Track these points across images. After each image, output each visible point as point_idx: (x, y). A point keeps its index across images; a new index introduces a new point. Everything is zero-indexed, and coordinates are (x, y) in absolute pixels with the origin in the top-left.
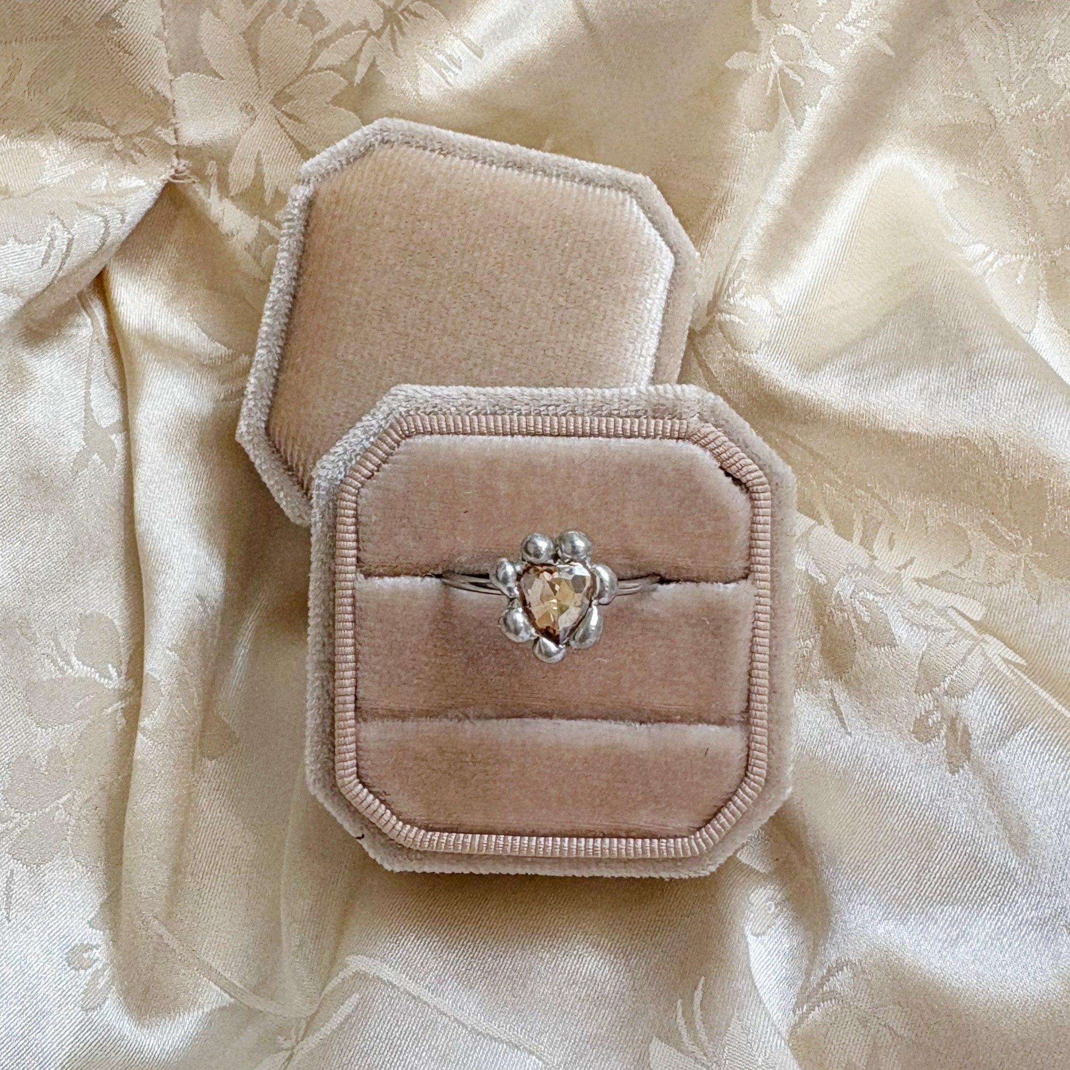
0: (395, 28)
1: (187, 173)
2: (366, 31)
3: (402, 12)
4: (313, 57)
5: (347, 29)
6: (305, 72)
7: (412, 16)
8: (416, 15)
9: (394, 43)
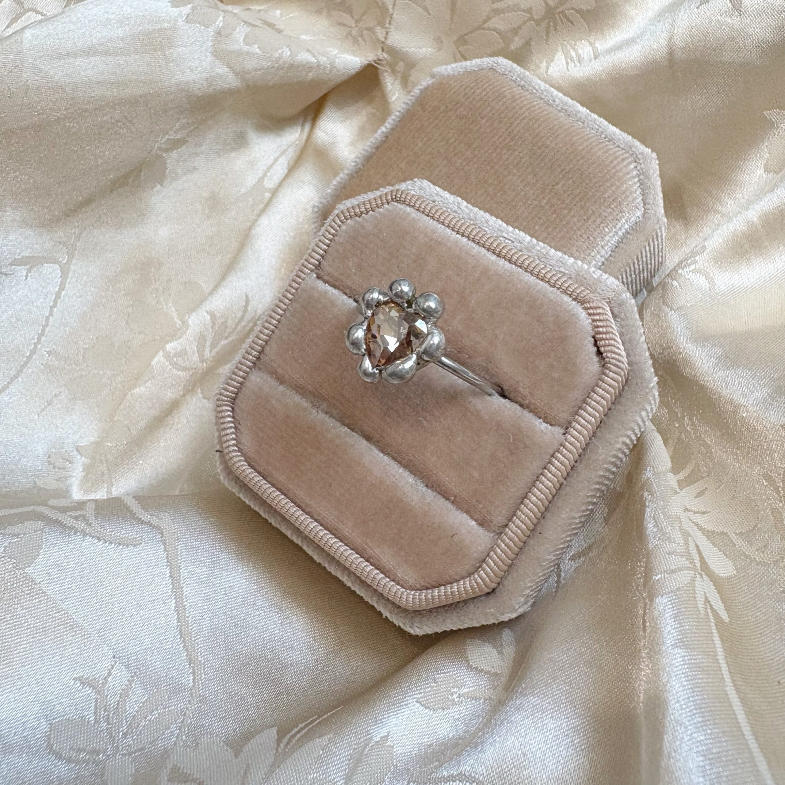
0: (552, 24)
1: (384, 62)
2: (529, 16)
3: (559, 13)
4: (488, 18)
5: (515, 8)
6: (480, 28)
7: (565, 20)
8: (568, 20)
9: (548, 33)
